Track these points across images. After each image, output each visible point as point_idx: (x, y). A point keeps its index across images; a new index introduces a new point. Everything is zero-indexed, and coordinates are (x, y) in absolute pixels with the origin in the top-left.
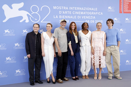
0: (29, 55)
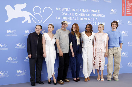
0: (30, 55)
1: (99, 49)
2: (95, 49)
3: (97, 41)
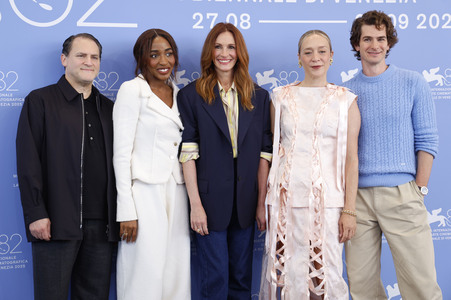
1: (305, 187)
2: (279, 189)
3: (290, 134)
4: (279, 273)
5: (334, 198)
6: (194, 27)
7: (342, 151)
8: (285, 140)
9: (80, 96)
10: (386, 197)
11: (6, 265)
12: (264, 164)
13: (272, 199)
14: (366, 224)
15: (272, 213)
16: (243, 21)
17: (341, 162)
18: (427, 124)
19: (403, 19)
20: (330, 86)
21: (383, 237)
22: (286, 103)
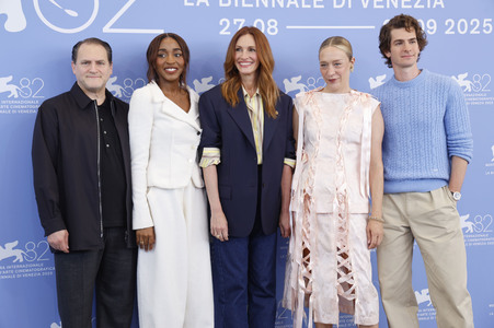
1: (329, 192)
2: (303, 195)
3: (314, 140)
4: (307, 280)
5: (359, 204)
6: (222, 33)
7: (366, 157)
8: (308, 146)
9: (93, 102)
10: (419, 202)
11: (34, 272)
12: (287, 170)
13: (295, 205)
14: (398, 230)
15: (297, 220)
16: (271, 27)
17: (365, 168)
18: (461, 130)
19: (432, 24)
20: (353, 92)
21: (415, 243)
22: (310, 109)
